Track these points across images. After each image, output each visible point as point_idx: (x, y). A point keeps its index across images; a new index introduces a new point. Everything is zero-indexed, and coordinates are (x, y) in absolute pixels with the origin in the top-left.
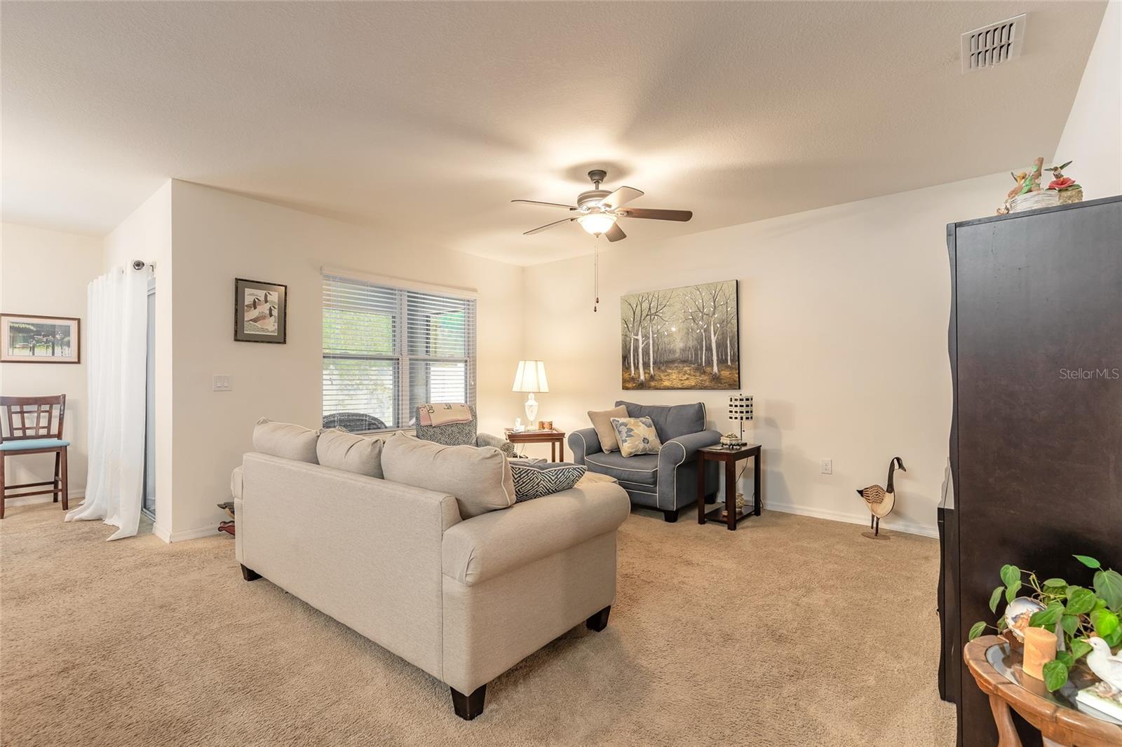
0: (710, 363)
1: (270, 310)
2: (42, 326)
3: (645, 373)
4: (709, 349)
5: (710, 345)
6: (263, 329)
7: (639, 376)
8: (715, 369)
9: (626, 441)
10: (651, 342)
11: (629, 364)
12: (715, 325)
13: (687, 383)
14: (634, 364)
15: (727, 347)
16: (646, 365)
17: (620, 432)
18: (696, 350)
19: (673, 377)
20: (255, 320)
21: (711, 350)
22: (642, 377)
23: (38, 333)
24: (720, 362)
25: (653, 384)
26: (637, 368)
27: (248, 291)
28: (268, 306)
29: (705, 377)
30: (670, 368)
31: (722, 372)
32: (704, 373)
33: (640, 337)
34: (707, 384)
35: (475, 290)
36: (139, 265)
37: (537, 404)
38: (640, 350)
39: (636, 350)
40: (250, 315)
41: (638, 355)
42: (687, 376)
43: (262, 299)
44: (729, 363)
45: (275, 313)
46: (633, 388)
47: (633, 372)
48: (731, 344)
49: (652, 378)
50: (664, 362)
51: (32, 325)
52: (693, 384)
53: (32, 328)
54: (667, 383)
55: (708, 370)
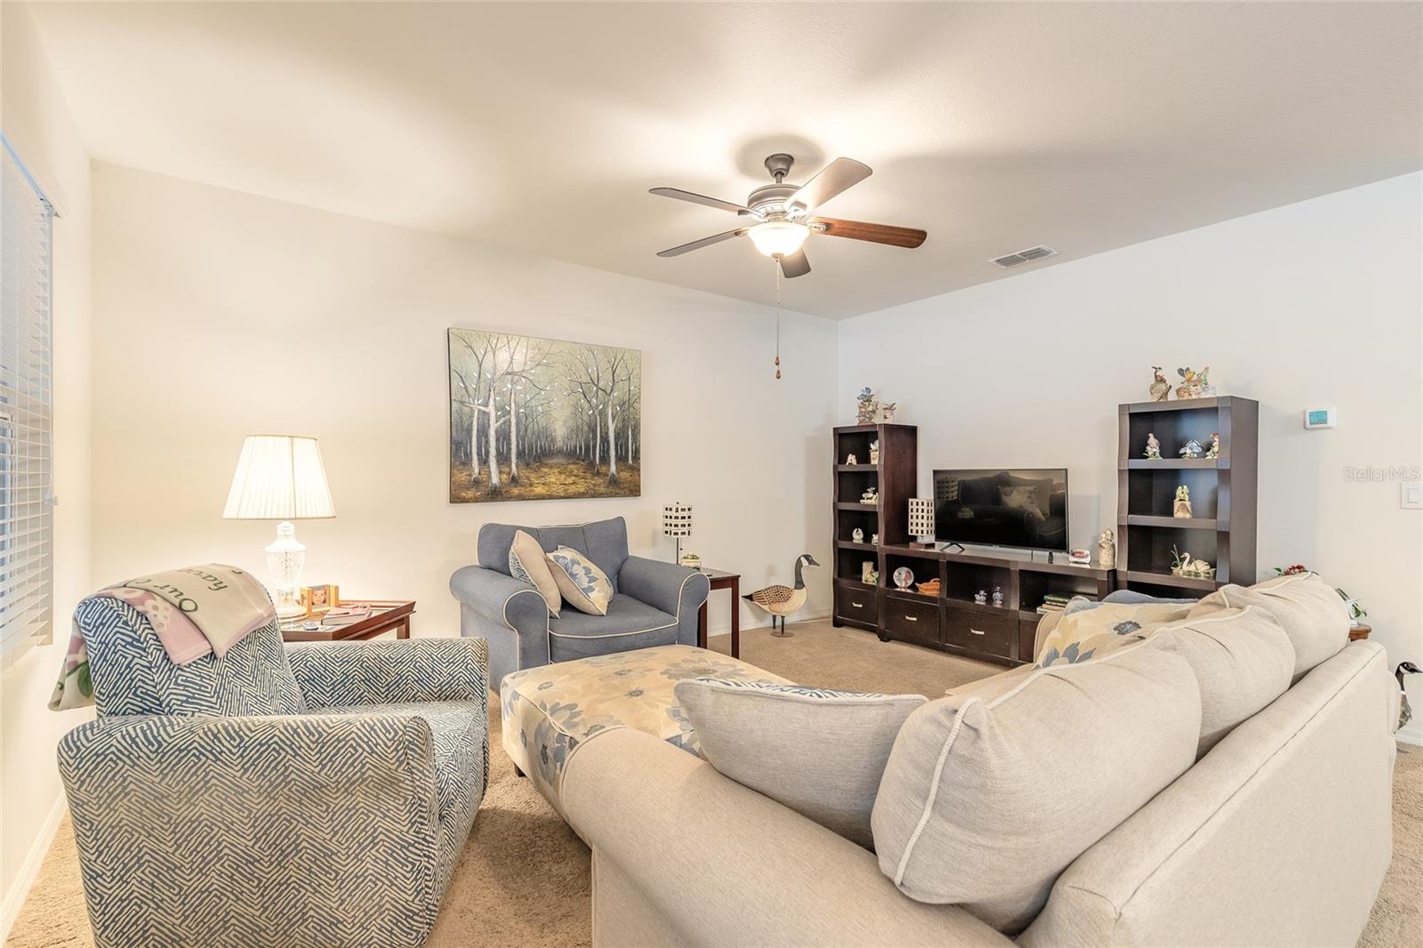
0: (605, 459)
3: (501, 472)
4: (605, 440)
5: (607, 433)
7: (489, 477)
8: (613, 468)
10: (513, 421)
11: (468, 456)
12: (614, 406)
13: (572, 489)
14: (479, 454)
15: (628, 439)
16: (503, 459)
18: (587, 441)
19: (554, 478)
21: (608, 442)
22: (495, 480)
24: (620, 459)
25: (516, 491)
26: (484, 462)
29: (599, 480)
30: (546, 465)
31: (622, 474)
32: (598, 473)
33: (491, 409)
34: (602, 489)
38: (492, 433)
39: (483, 432)
41: (487, 442)
42: (573, 478)
44: (630, 462)
46: (476, 500)
47: (477, 471)
48: (633, 435)
49: (514, 480)
50: (537, 454)
52: (582, 490)
54: (539, 490)
55: (604, 469)
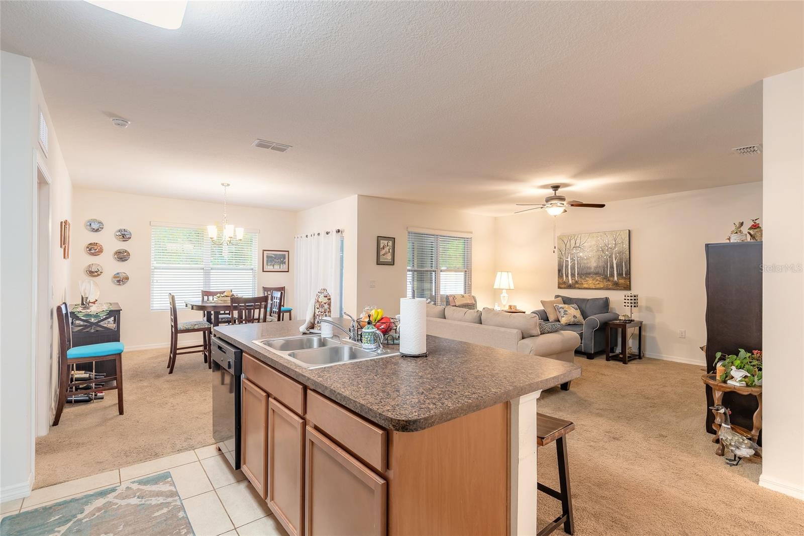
0: (612, 275)
1: (389, 250)
2: (276, 255)
3: (572, 280)
4: (612, 267)
5: (613, 265)
6: (386, 259)
7: (569, 281)
8: (616, 278)
9: (564, 317)
10: (576, 262)
11: (562, 274)
12: (615, 254)
13: (598, 286)
14: (565, 274)
15: (623, 266)
16: (573, 275)
17: (560, 312)
18: (604, 267)
19: (590, 282)
20: (383, 255)
21: (613, 268)
22: (570, 282)
23: (275, 258)
24: (619, 275)
25: (577, 286)
26: (567, 276)
27: (382, 241)
28: (388, 247)
29: (609, 283)
30: (588, 277)
31: (620, 281)
32: (609, 280)
33: (569, 259)
34: (611, 286)
35: (471, 233)
36: (338, 231)
37: (507, 295)
38: (569, 267)
39: (567, 266)
40: (382, 252)
41: (568, 270)
42: (598, 282)
43: (386, 245)
44: (624, 276)
45: (391, 251)
46: (565, 288)
47: (565, 279)
48: (625, 265)
49: (577, 282)
50: (585, 273)
51: (273, 254)
52: (602, 287)
53: (273, 256)
54: (585, 286)
55: (611, 279)
